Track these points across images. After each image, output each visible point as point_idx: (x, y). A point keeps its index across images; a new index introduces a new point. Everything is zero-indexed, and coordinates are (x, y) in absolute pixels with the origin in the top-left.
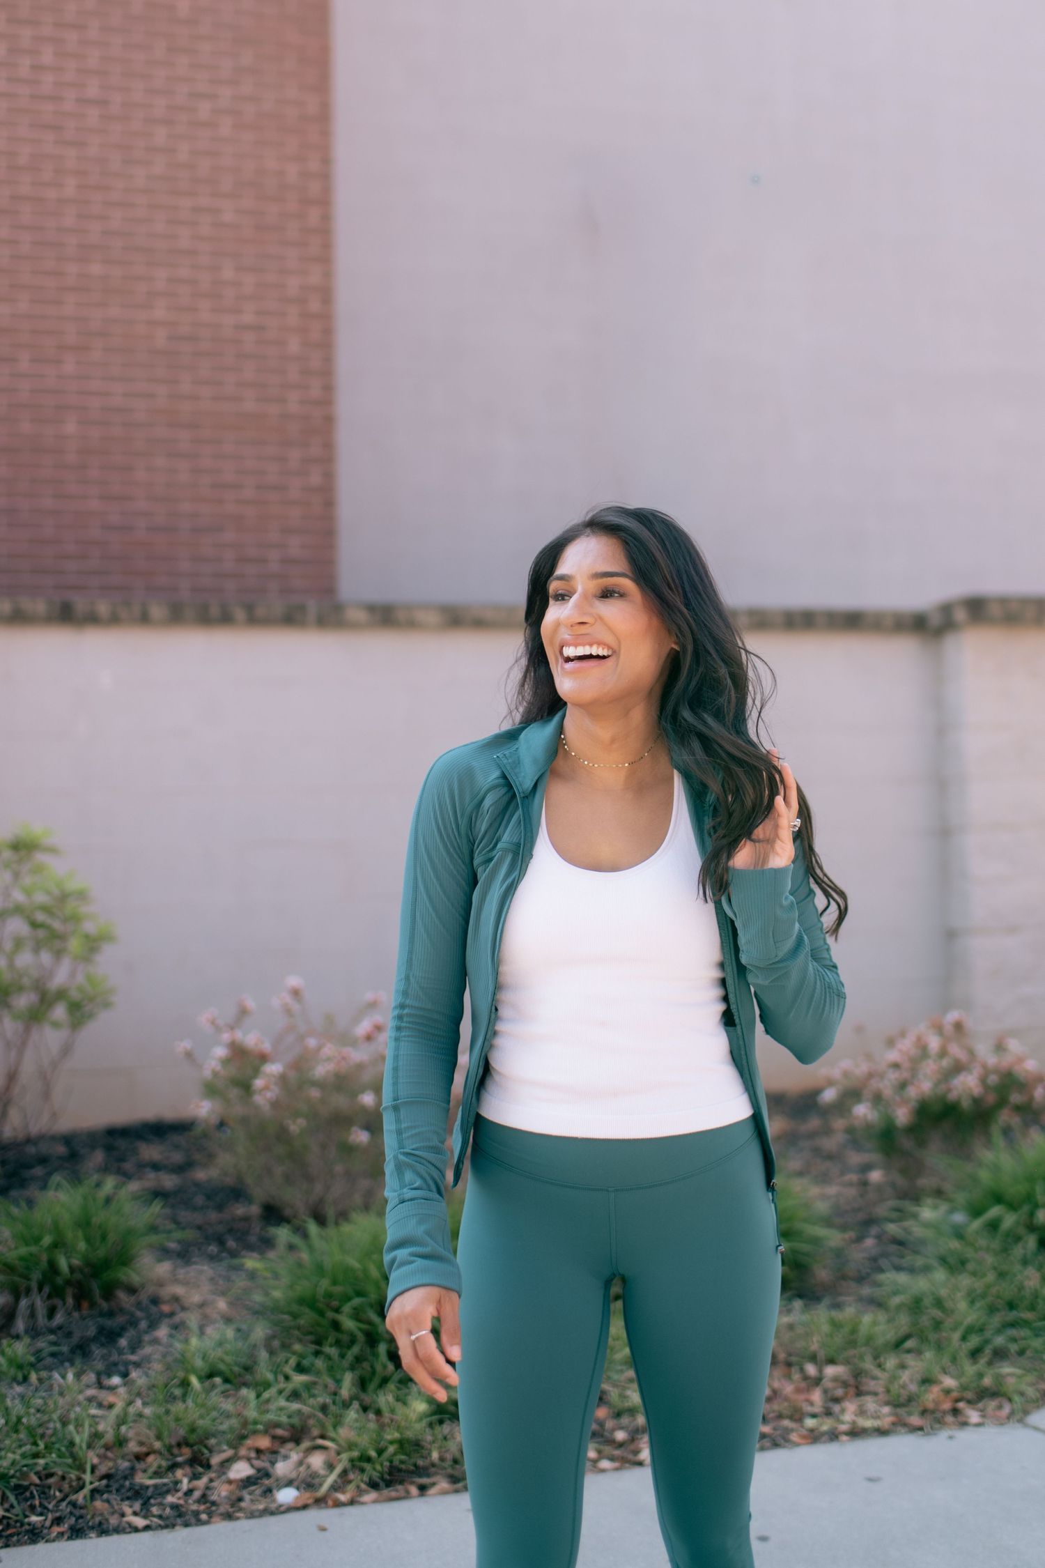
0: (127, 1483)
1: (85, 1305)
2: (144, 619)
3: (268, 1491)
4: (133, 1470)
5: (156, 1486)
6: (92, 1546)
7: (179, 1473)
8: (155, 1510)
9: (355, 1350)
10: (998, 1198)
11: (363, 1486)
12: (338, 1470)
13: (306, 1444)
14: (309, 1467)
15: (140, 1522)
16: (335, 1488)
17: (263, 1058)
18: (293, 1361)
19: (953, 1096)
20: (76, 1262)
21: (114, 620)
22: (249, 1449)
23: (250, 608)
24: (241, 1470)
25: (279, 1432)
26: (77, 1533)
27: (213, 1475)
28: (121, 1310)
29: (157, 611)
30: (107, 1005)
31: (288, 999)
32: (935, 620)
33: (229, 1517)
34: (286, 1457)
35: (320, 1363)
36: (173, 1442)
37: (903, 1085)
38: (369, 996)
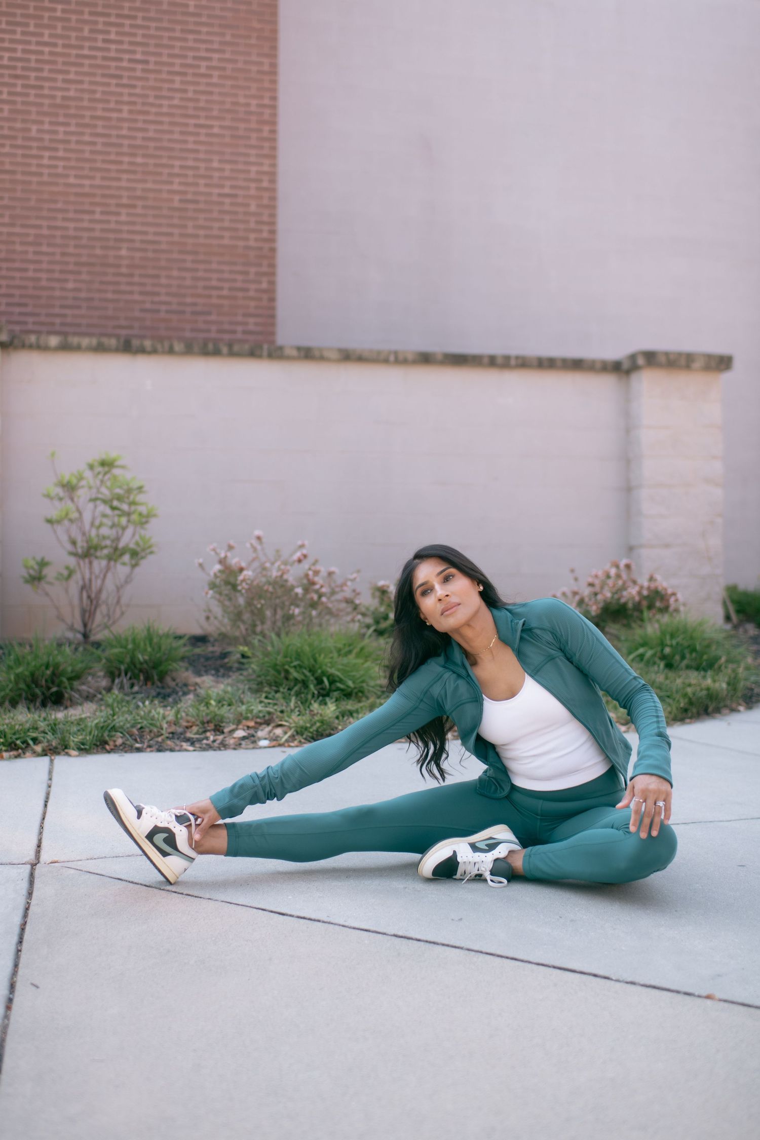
0: (182, 736)
1: (149, 684)
2: (171, 351)
3: (254, 742)
4: (185, 732)
5: (197, 738)
6: (168, 754)
7: (208, 734)
8: (197, 745)
9: (296, 688)
10: (643, 645)
11: (303, 740)
12: (289, 734)
13: (272, 725)
14: (274, 734)
15: (191, 748)
16: (287, 741)
17: (241, 570)
18: (264, 695)
19: (623, 601)
21: (154, 351)
22: (244, 726)
23: (230, 345)
24: (240, 733)
25: (258, 720)
26: (159, 750)
27: (225, 735)
28: (169, 687)
29: (178, 347)
30: (151, 553)
31: (255, 542)
32: (626, 366)
33: (235, 749)
34: (262, 730)
35: (278, 695)
36: (205, 721)
37: (596, 594)
38: (300, 543)
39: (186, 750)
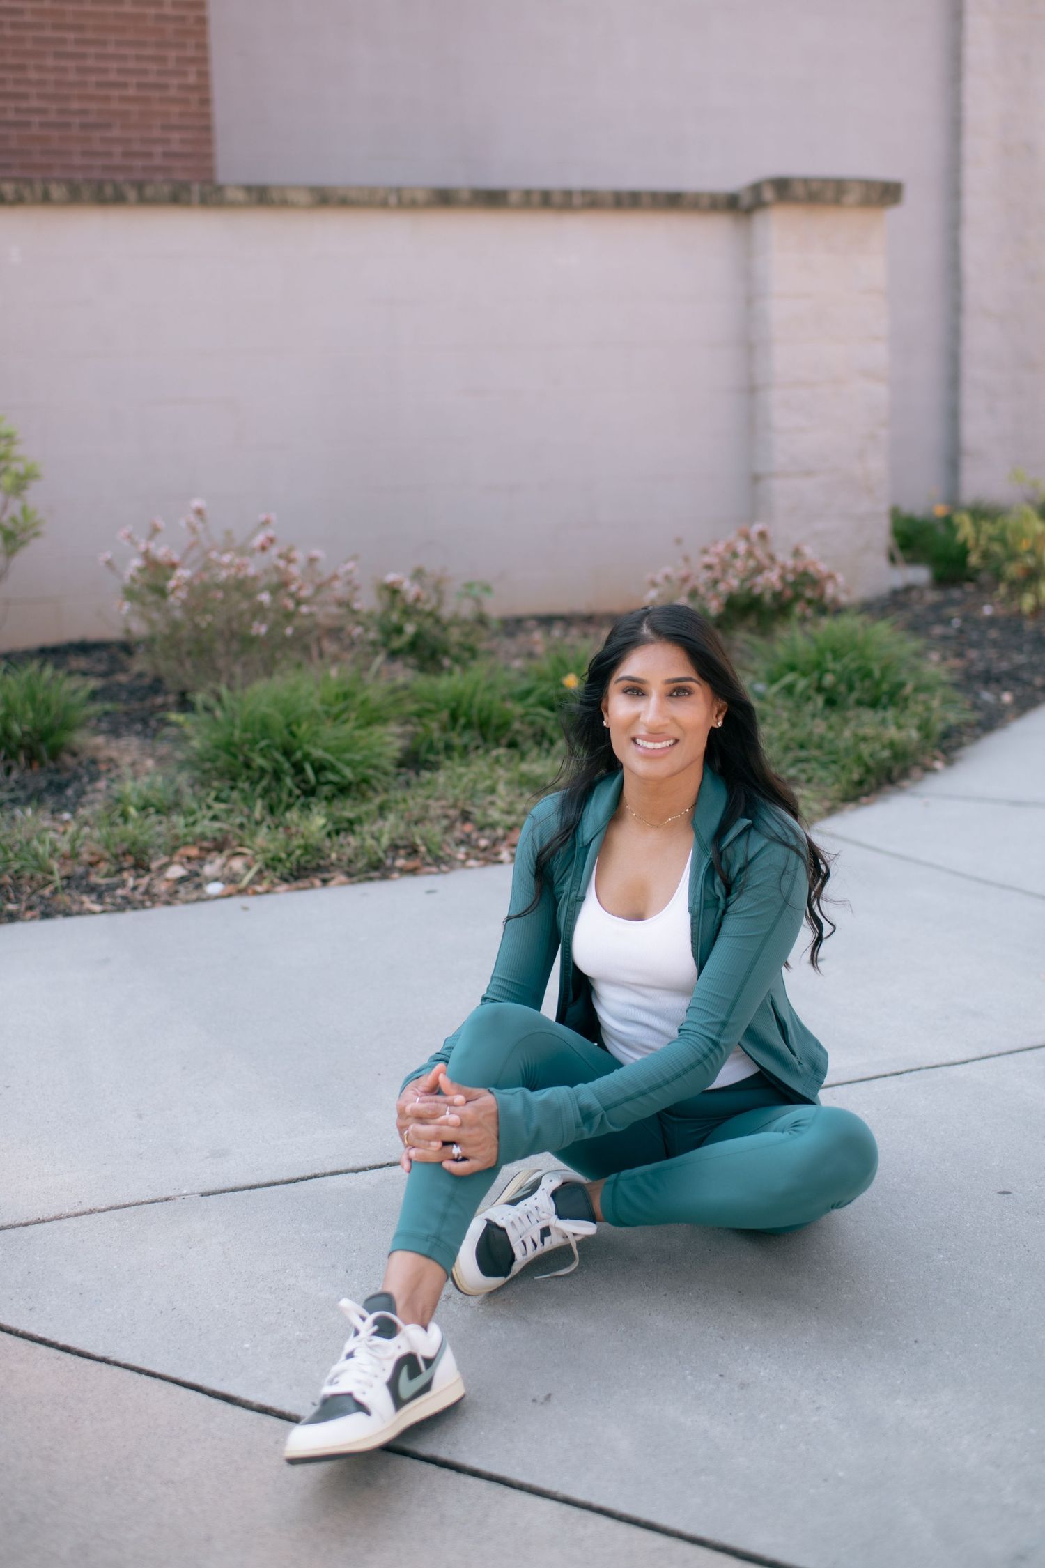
0: (84, 882)
1: (36, 764)
2: (46, 200)
3: (199, 886)
4: (87, 874)
5: (107, 885)
6: (59, 923)
7: (125, 875)
8: (108, 900)
9: (264, 783)
10: (792, 668)
11: (276, 881)
12: (255, 868)
13: (227, 852)
14: (231, 868)
15: (97, 908)
16: (252, 882)
17: (173, 566)
18: (213, 794)
19: (757, 591)
20: (27, 728)
21: (19, 201)
22: (182, 856)
23: (140, 186)
24: (176, 871)
25: (206, 844)
26: (46, 915)
27: (153, 875)
28: (67, 769)
29: (57, 192)
30: (36, 535)
31: (192, 518)
33: (168, 903)
34: (211, 862)
35: (235, 795)
36: (119, 851)
37: (715, 582)
38: (262, 517)
39: (93, 913)
